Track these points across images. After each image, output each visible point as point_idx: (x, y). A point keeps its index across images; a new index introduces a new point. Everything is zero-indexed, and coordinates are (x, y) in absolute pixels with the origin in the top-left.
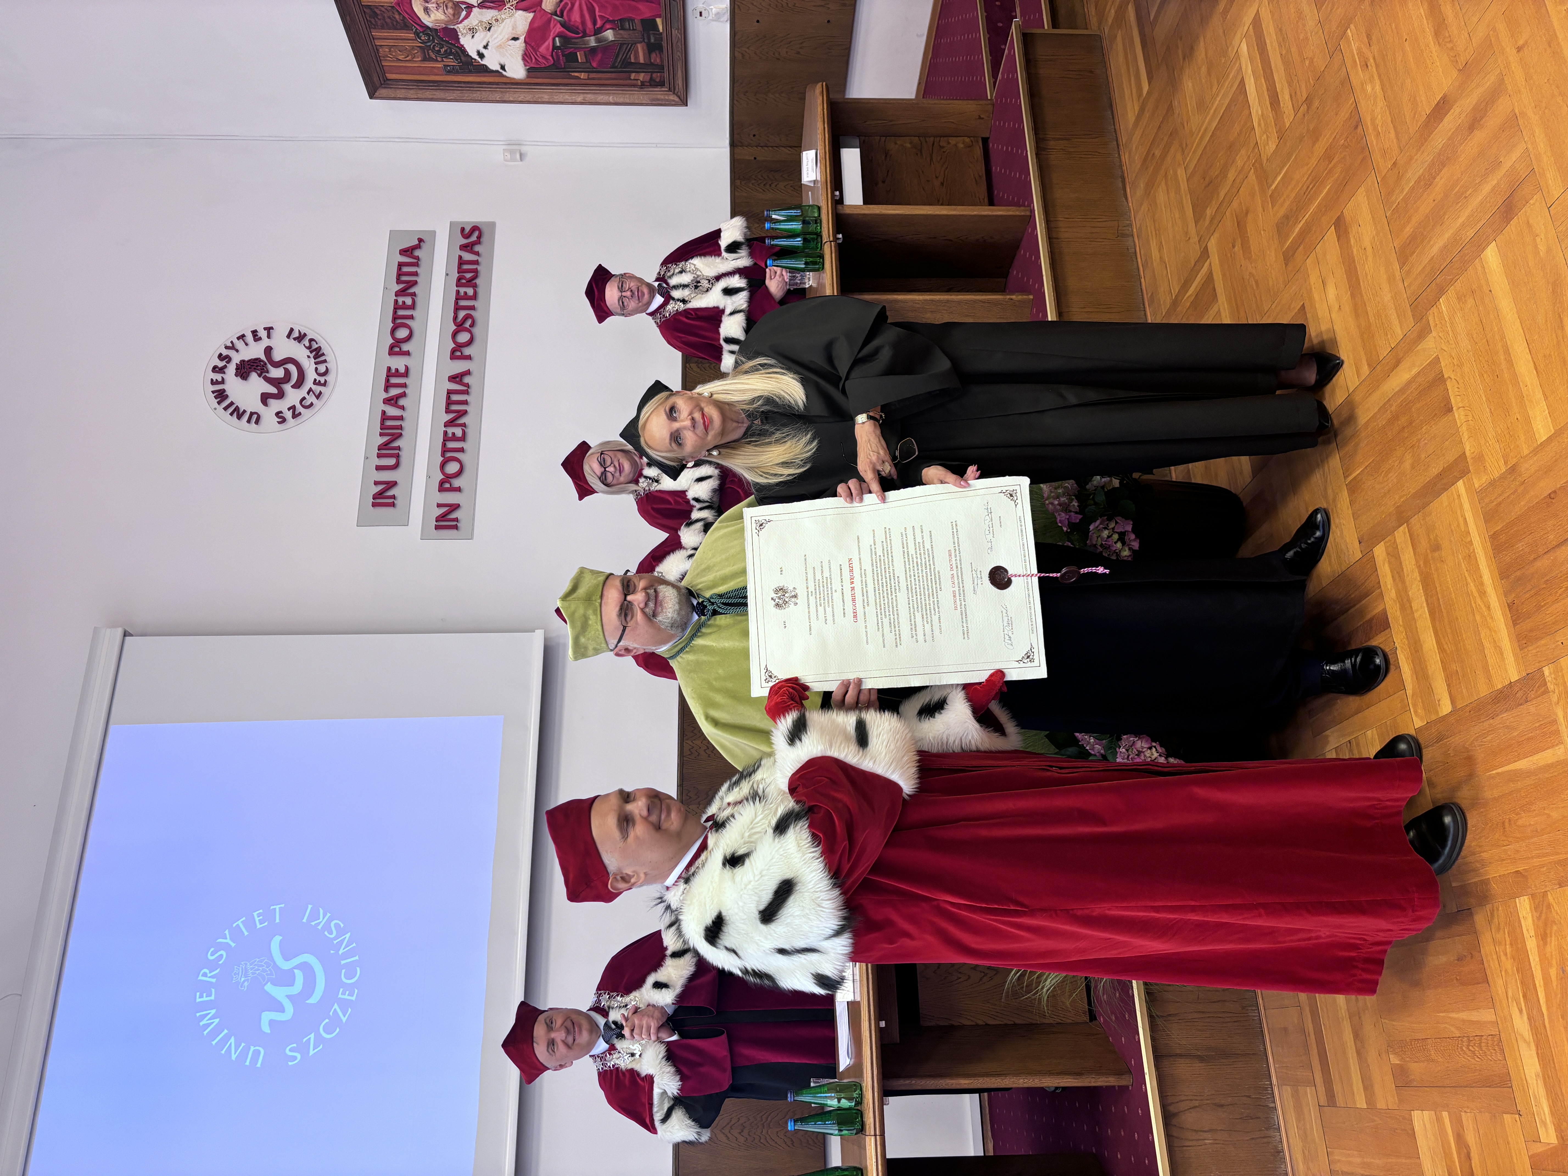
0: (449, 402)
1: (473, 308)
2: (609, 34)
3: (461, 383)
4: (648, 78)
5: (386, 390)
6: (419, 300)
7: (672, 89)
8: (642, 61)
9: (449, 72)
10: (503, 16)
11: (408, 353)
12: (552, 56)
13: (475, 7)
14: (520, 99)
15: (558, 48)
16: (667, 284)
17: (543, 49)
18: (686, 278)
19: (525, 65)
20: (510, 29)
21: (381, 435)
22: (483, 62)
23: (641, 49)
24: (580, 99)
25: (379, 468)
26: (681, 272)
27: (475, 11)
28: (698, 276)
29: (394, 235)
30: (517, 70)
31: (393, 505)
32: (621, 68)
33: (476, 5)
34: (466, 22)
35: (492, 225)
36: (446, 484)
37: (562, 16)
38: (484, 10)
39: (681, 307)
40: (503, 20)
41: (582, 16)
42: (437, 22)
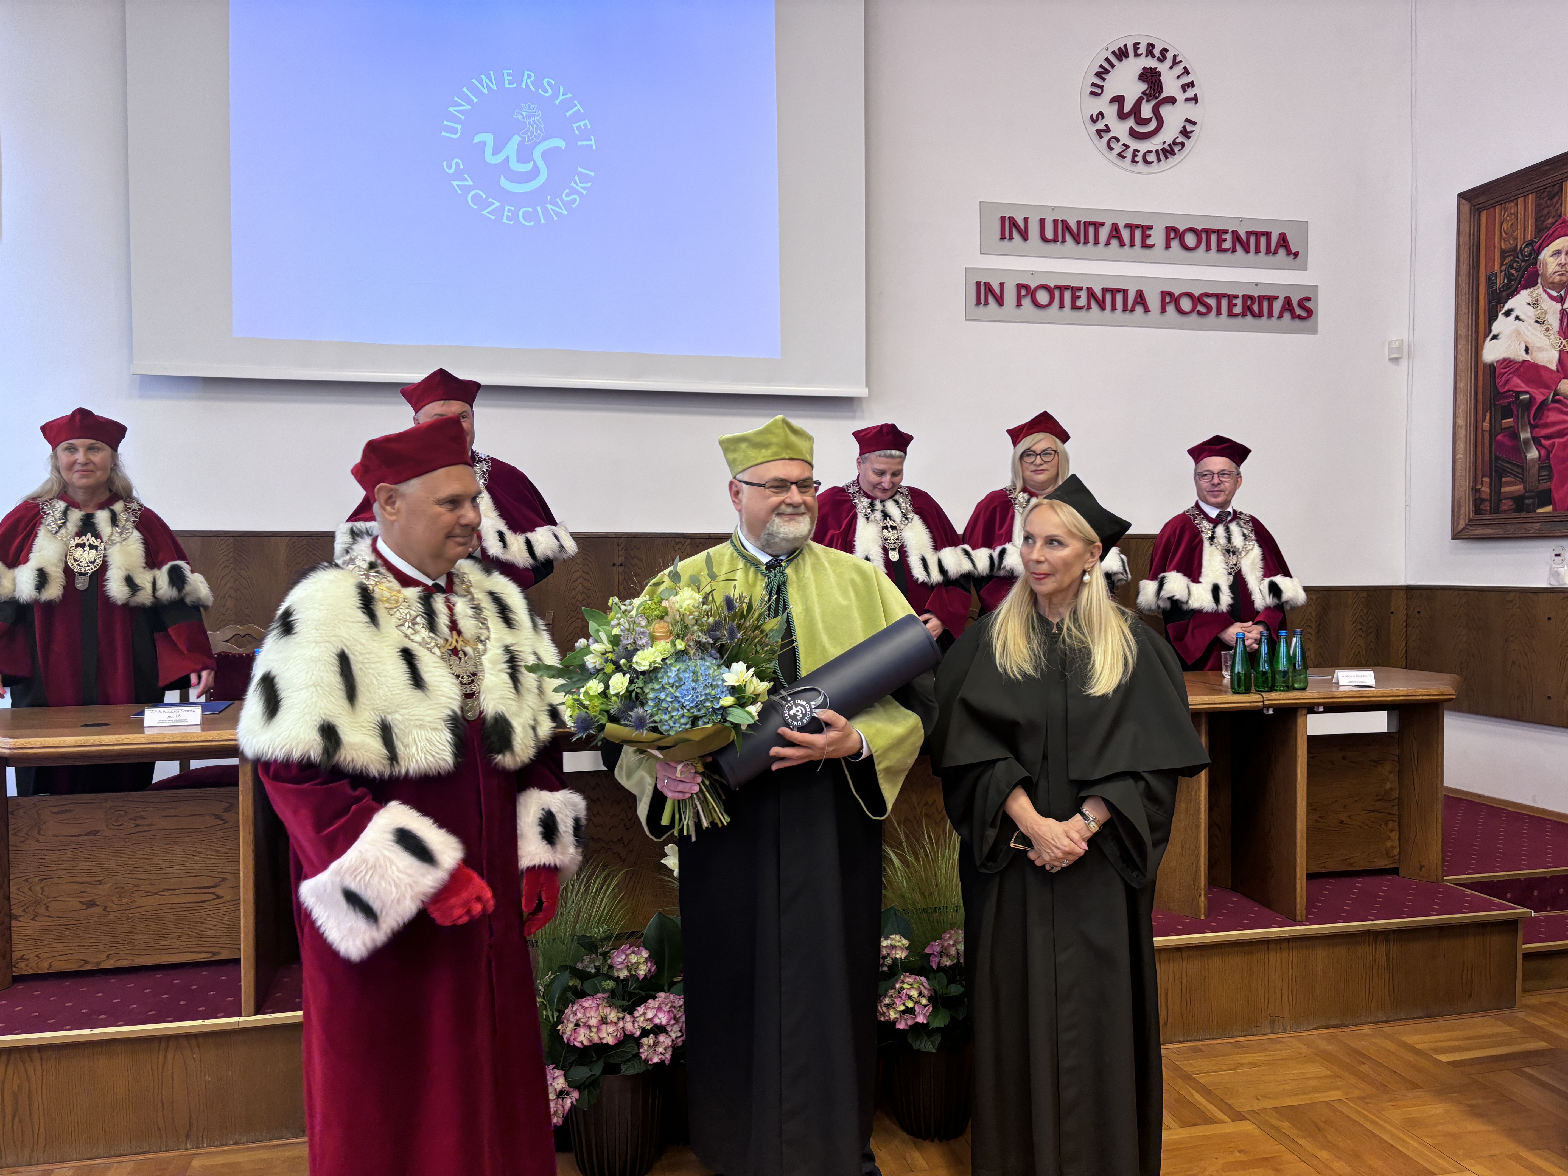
0: (1114, 292)
1: (1219, 313)
2: (1533, 454)
3: (1136, 303)
4: (1484, 496)
5: (1127, 226)
6: (1228, 255)
7: (1471, 523)
8: (1504, 489)
9: (1489, 279)
10: (1552, 337)
11: (1168, 247)
12: (1509, 391)
13: (1562, 305)
14: (1459, 356)
15: (1517, 397)
16: (1231, 521)
17: (1516, 380)
18: (1238, 540)
19: (1497, 362)
20: (1538, 345)
21: (1079, 223)
22: (1501, 316)
23: (1518, 488)
24: (1460, 422)
25: (1042, 221)
26: (1244, 535)
27: (1558, 306)
28: (1240, 553)
29: (1303, 226)
30: (1492, 352)
31: (1003, 238)
32: (1496, 467)
33: (1565, 307)
34: (1545, 296)
35: (1314, 331)
36: (1025, 291)
37: (1554, 401)
38: (1558, 316)
39: (1206, 536)
40: (1548, 337)
41: (1554, 424)
42: (1546, 264)
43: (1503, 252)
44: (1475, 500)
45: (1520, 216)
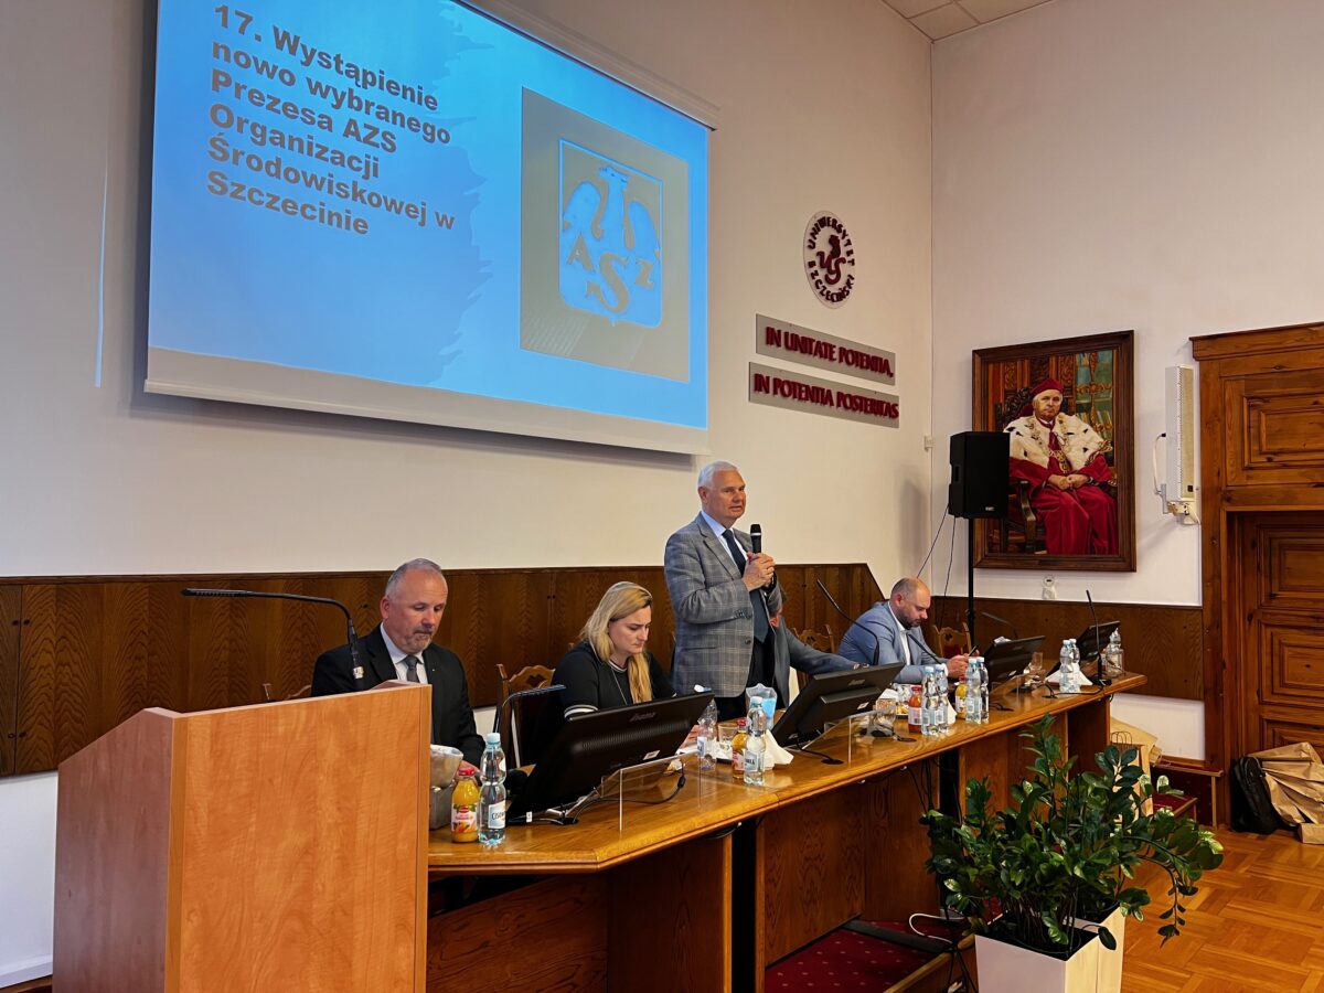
1: (861, 410)
3: (827, 398)
4: (995, 541)
5: (824, 344)
6: (865, 371)
7: (987, 558)
10: (1044, 448)
11: (841, 361)
12: (1013, 477)
13: (1051, 430)
15: (1019, 482)
17: (1019, 472)
20: (1034, 452)
21: (803, 338)
23: (1020, 538)
27: (1048, 430)
29: (893, 356)
31: (767, 343)
33: (1053, 431)
34: (1038, 423)
35: (897, 426)
37: (1046, 487)
38: (1048, 436)
40: (1041, 447)
41: (1047, 501)
42: (1038, 404)
43: (1006, 392)
44: (989, 543)
45: (1019, 371)
